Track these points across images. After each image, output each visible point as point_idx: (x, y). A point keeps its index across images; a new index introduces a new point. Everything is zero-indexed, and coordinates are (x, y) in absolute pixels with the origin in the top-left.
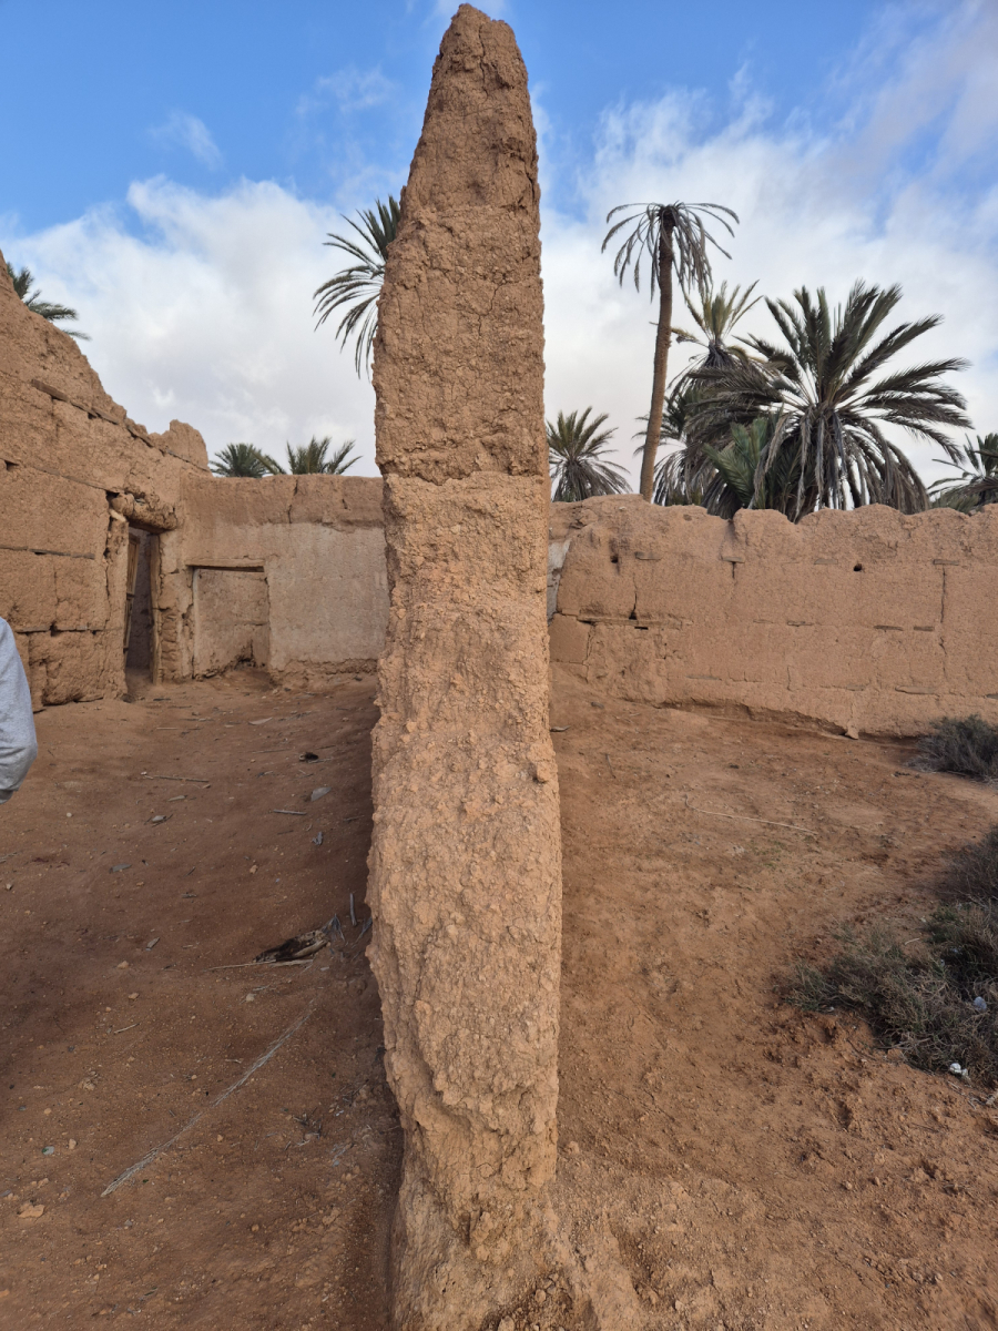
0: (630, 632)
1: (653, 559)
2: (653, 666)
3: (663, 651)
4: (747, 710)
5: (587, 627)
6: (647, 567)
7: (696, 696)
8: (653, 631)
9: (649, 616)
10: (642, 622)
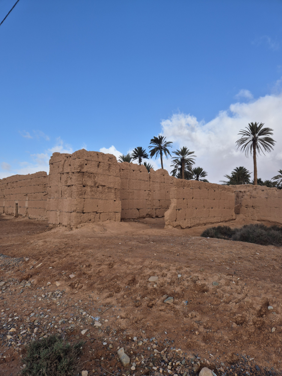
0: (252, 209)
1: (255, 198)
2: (255, 214)
3: (257, 212)
4: (269, 221)
5: (246, 208)
6: (254, 199)
7: (262, 219)
8: (255, 209)
9: (255, 207)
10: (254, 207)
